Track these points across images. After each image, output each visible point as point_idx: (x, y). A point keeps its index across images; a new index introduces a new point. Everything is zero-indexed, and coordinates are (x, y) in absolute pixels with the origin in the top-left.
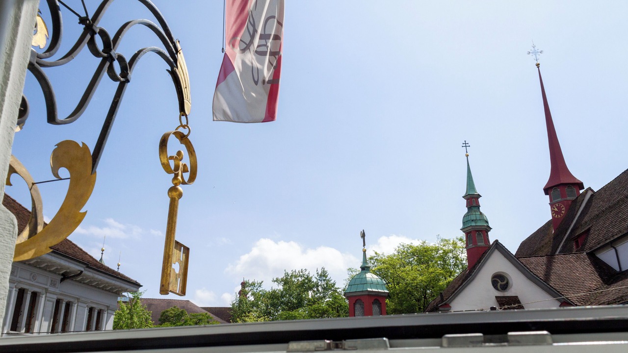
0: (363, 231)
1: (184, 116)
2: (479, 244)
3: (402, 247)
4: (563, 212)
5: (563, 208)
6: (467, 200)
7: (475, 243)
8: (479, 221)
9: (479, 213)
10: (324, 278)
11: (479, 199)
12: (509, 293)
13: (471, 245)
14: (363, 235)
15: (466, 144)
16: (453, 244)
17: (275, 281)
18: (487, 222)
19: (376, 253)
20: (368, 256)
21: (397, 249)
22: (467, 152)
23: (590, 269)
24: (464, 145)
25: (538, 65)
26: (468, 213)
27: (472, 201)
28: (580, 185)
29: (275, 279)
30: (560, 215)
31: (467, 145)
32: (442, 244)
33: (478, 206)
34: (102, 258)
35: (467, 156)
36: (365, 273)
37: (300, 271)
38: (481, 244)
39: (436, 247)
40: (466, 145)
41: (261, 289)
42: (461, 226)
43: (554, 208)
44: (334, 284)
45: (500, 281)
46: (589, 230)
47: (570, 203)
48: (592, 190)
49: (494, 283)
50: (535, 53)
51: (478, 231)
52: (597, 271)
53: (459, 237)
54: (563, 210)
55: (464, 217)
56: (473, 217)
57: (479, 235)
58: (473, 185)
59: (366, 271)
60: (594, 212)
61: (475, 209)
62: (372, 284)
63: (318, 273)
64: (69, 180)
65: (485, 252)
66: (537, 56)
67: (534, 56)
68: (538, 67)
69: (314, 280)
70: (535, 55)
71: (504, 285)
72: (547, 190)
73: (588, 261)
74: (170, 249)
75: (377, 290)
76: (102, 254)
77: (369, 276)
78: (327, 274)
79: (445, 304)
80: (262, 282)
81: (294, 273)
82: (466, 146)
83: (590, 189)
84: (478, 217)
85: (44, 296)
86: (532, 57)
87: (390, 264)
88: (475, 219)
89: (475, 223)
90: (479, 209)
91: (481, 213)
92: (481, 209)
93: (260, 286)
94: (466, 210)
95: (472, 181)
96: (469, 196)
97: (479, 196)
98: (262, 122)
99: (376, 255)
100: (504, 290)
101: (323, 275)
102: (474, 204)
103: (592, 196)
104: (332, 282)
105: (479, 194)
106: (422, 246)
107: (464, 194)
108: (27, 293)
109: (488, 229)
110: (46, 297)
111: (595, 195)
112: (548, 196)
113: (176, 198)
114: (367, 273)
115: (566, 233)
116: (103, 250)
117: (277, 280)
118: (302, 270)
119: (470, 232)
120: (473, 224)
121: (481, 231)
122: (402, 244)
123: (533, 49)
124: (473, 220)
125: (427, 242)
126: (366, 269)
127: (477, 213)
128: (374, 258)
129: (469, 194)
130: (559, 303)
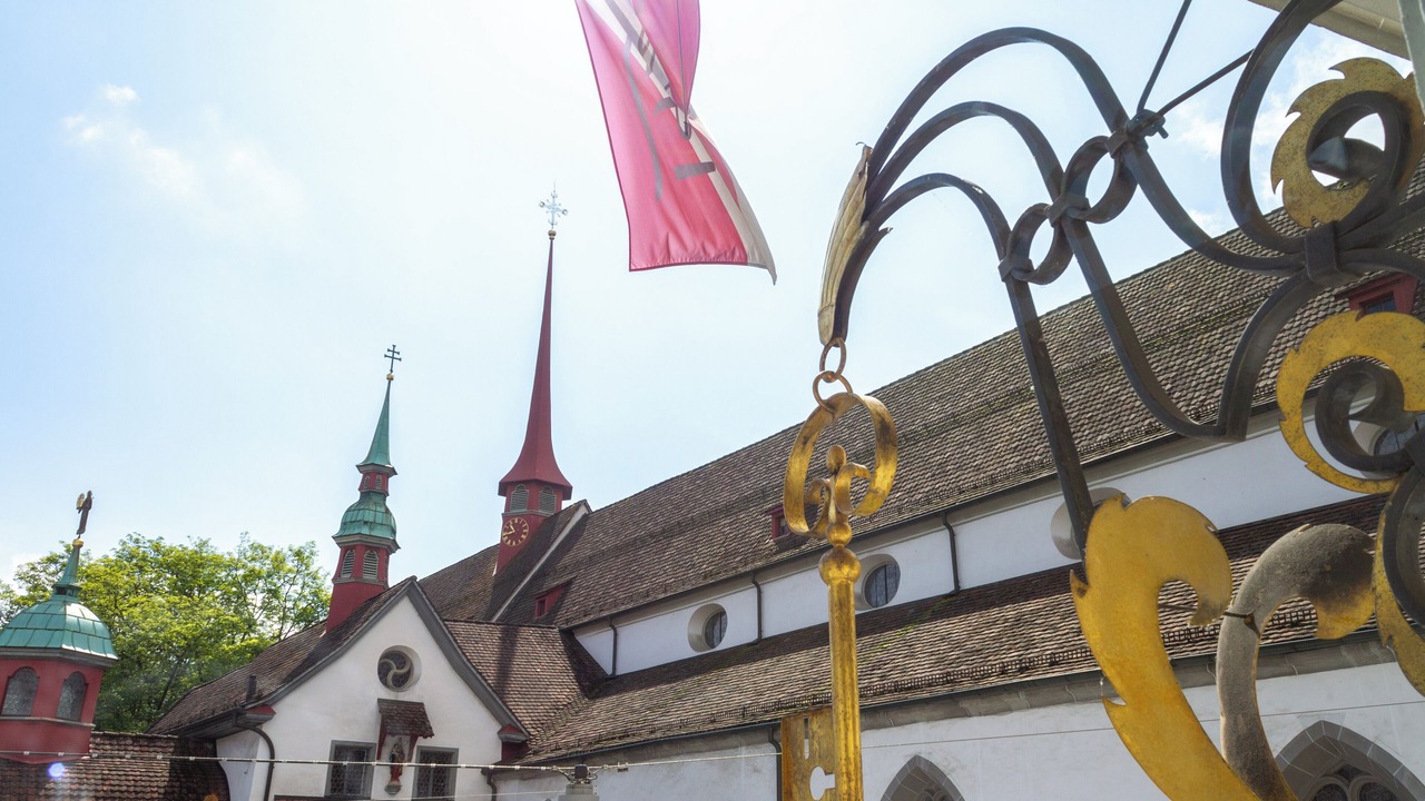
0: (90, 493)
2: (367, 577)
4: (523, 536)
5: (525, 528)
6: (366, 474)
7: (357, 571)
8: (379, 527)
9: (383, 510)
11: (390, 479)
12: (409, 695)
13: (348, 576)
14: (85, 506)
15: (394, 352)
18: (394, 531)
20: (84, 561)
22: (391, 371)
23: (562, 662)
24: (390, 354)
25: (552, 234)
26: (359, 503)
27: (376, 477)
28: (566, 491)
30: (517, 542)
31: (396, 355)
33: (385, 494)
35: (390, 379)
36: (65, 603)
38: (369, 577)
40: (393, 354)
42: (336, 529)
43: (508, 525)
45: (396, 667)
46: (569, 583)
47: (540, 520)
48: (588, 507)
49: (383, 671)
50: (554, 209)
51: (371, 548)
52: (574, 669)
54: (525, 534)
55: (348, 511)
56: (369, 516)
57: (373, 556)
58: (387, 445)
59: (68, 598)
60: (583, 550)
61: (376, 498)
62: (78, 631)
66: (556, 216)
67: (550, 214)
68: (552, 239)
70: (553, 213)
71: (401, 676)
72: (504, 488)
73: (560, 646)
75: (87, 651)
77: (76, 611)
79: (263, 705)
82: (393, 358)
83: (584, 503)
84: (379, 518)
86: (545, 215)
88: (371, 520)
89: (371, 529)
90: (385, 500)
91: (387, 511)
92: (389, 502)
94: (356, 497)
95: (387, 435)
96: (371, 468)
97: (393, 472)
100: (399, 686)
102: (378, 488)
103: (585, 517)
105: (393, 469)
107: (361, 459)
109: (394, 546)
111: (592, 520)
112: (504, 498)
114: (69, 603)
115: (522, 581)
119: (353, 548)
120: (365, 531)
121: (377, 549)
123: (551, 199)
124: (366, 523)
126: (69, 591)
127: (378, 509)
129: (372, 464)
130: (498, 728)
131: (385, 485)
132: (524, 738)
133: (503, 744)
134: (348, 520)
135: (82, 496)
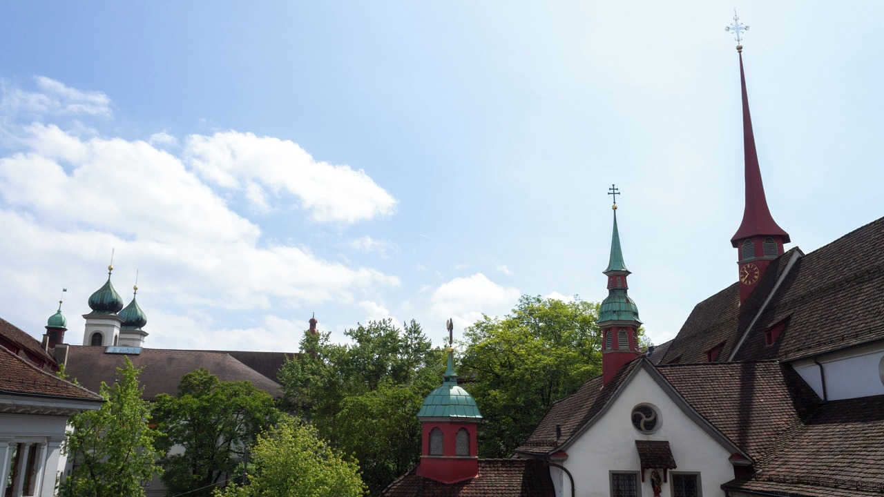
2: (621, 348)
6: (610, 277)
7: (615, 346)
8: (624, 313)
9: (625, 301)
12: (657, 436)
13: (610, 348)
14: (450, 327)
15: (614, 189)
18: (636, 314)
22: (615, 203)
23: (782, 392)
24: (612, 191)
26: (609, 298)
27: (617, 278)
31: (616, 191)
33: (625, 289)
34: (109, 280)
35: (615, 209)
38: (624, 348)
40: (614, 191)
45: (645, 417)
49: (636, 420)
51: (621, 328)
52: (792, 397)
56: (616, 307)
57: (623, 334)
58: (621, 255)
61: (620, 293)
62: (457, 405)
65: (627, 364)
73: (780, 377)
75: (464, 416)
76: (110, 274)
84: (623, 306)
88: (618, 309)
89: (618, 316)
90: (626, 292)
91: (628, 301)
92: (630, 294)
96: (612, 273)
97: (628, 273)
102: (619, 286)
107: (605, 267)
116: (111, 269)
119: (609, 329)
120: (615, 317)
121: (626, 328)
124: (614, 312)
127: (622, 301)
129: (612, 271)
130: (729, 455)
131: (625, 282)
132: (750, 463)
133: (734, 466)
134: (604, 310)
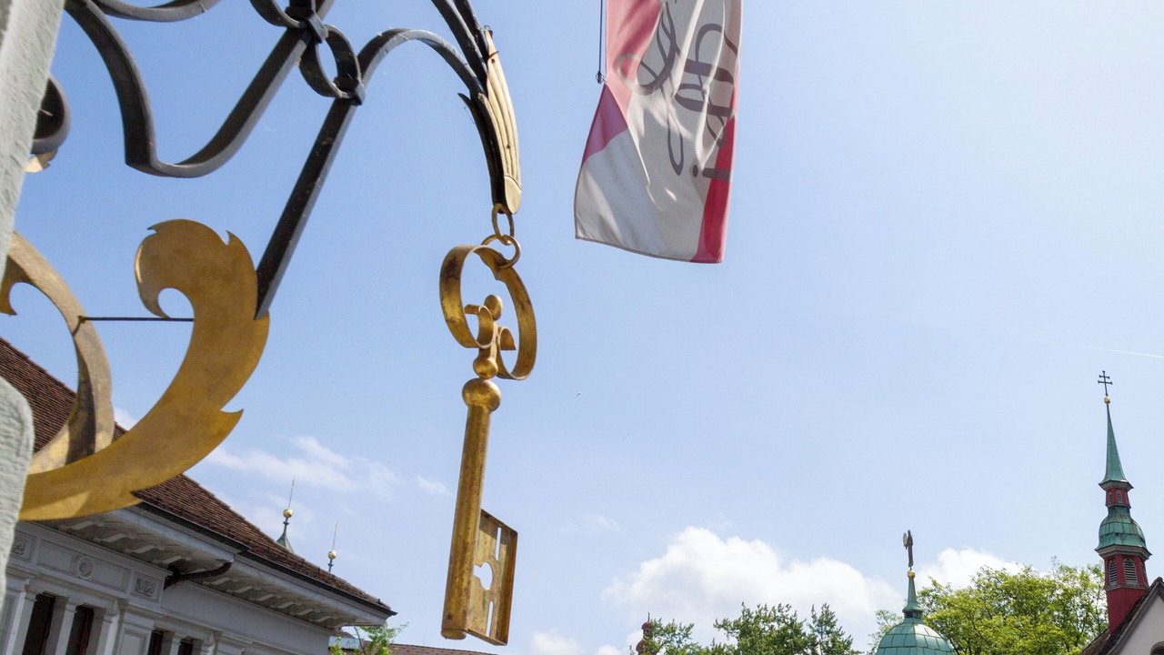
0: (909, 532)
1: (505, 215)
2: (1129, 583)
3: (985, 575)
6: (1108, 491)
7: (1121, 579)
8: (1129, 537)
9: (1128, 521)
10: (828, 628)
11: (1129, 493)
13: (1115, 583)
14: (909, 543)
15: (1104, 377)
16: (1081, 577)
17: (720, 627)
18: (1143, 540)
19: (935, 584)
20: (919, 589)
21: (977, 578)
22: (1107, 395)
24: (1102, 379)
26: (1109, 517)
27: (1117, 493)
29: (720, 622)
31: (1107, 380)
32: (1061, 575)
33: (1127, 507)
34: (284, 534)
35: (1107, 402)
36: (913, 624)
37: (776, 608)
38: (1132, 583)
39: (1050, 582)
40: (1105, 379)
41: (689, 642)
42: (1096, 543)
44: (849, 643)
51: (1126, 556)
53: (1093, 566)
55: (1101, 526)
56: (1119, 528)
57: (1130, 564)
58: (1119, 462)
59: (915, 620)
61: (1122, 512)
62: (926, 648)
63: (814, 617)
64: (191, 324)
65: (1139, 601)
69: (806, 630)
74: (467, 529)
76: (286, 524)
77: (921, 630)
78: (834, 619)
80: (692, 626)
81: (763, 612)
82: (1105, 383)
84: (1127, 529)
85: (115, 620)
87: (963, 610)
88: (1121, 531)
89: (1123, 540)
90: (1129, 512)
91: (1132, 521)
92: (1133, 514)
93: (686, 635)
94: (1105, 512)
95: (1117, 454)
96: (1110, 484)
97: (1129, 486)
98: (692, 261)
99: (934, 588)
101: (826, 621)
102: (1120, 502)
104: (845, 637)
105: (1128, 483)
106: (1024, 576)
107: (1101, 479)
108: (63, 609)
109: (1144, 555)
110: (121, 622)
113: (485, 407)
114: (917, 624)
116: (288, 516)
117: (724, 625)
118: (780, 605)
119: (1113, 558)
120: (1118, 542)
121: (1132, 557)
122: (986, 569)
124: (1117, 534)
125: (1033, 569)
126: (914, 615)
127: (1125, 521)
128: (931, 594)
129: (1110, 481)
131: (1126, 499)
135: (905, 535)
